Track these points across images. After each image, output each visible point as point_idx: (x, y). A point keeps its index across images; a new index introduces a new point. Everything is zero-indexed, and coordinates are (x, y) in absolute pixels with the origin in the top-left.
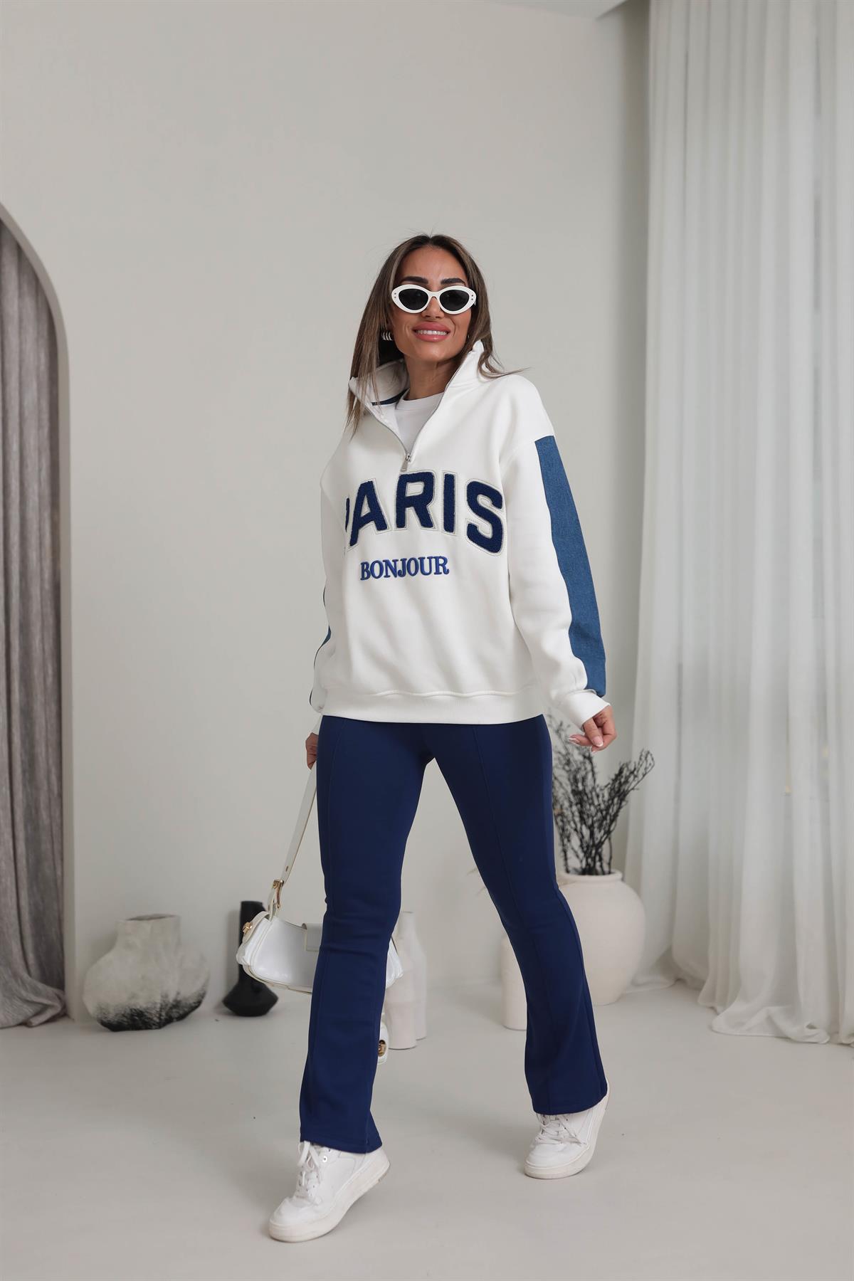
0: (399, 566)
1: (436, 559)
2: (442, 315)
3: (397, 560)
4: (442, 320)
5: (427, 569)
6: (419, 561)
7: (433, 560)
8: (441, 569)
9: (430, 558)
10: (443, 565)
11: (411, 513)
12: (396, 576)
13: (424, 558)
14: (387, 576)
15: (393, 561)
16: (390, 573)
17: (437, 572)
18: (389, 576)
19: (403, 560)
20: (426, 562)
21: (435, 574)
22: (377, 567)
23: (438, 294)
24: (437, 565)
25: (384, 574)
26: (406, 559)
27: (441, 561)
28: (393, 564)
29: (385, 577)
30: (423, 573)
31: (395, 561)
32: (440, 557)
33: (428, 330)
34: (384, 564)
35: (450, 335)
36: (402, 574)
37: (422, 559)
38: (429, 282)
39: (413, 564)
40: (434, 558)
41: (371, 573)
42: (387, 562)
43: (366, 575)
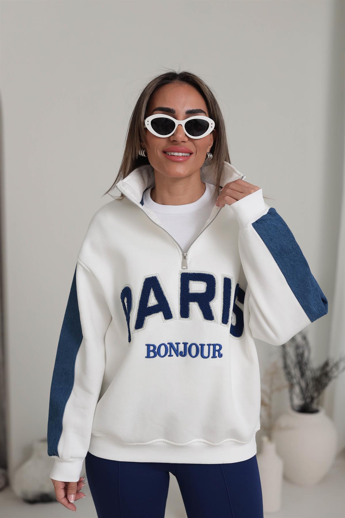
0: (181, 348)
1: (214, 346)
2: (186, 139)
3: (179, 343)
4: (186, 144)
5: (206, 354)
6: (200, 347)
7: (212, 347)
8: (217, 353)
9: (209, 345)
10: (219, 351)
11: (194, 307)
12: (177, 356)
13: (204, 345)
14: (170, 355)
15: (176, 343)
16: (173, 353)
17: (214, 357)
18: (172, 356)
19: (185, 344)
20: (206, 348)
21: (212, 357)
22: (163, 349)
23: (183, 123)
24: (214, 350)
25: (168, 354)
26: (187, 343)
27: (217, 348)
28: (175, 346)
29: (169, 356)
30: (203, 356)
31: (178, 344)
32: (217, 344)
33: (174, 152)
34: (168, 346)
35: (193, 156)
36: (183, 354)
37: (202, 345)
38: (176, 112)
39: (194, 348)
40: (213, 345)
41: (157, 353)
42: (171, 344)
43: (152, 354)
